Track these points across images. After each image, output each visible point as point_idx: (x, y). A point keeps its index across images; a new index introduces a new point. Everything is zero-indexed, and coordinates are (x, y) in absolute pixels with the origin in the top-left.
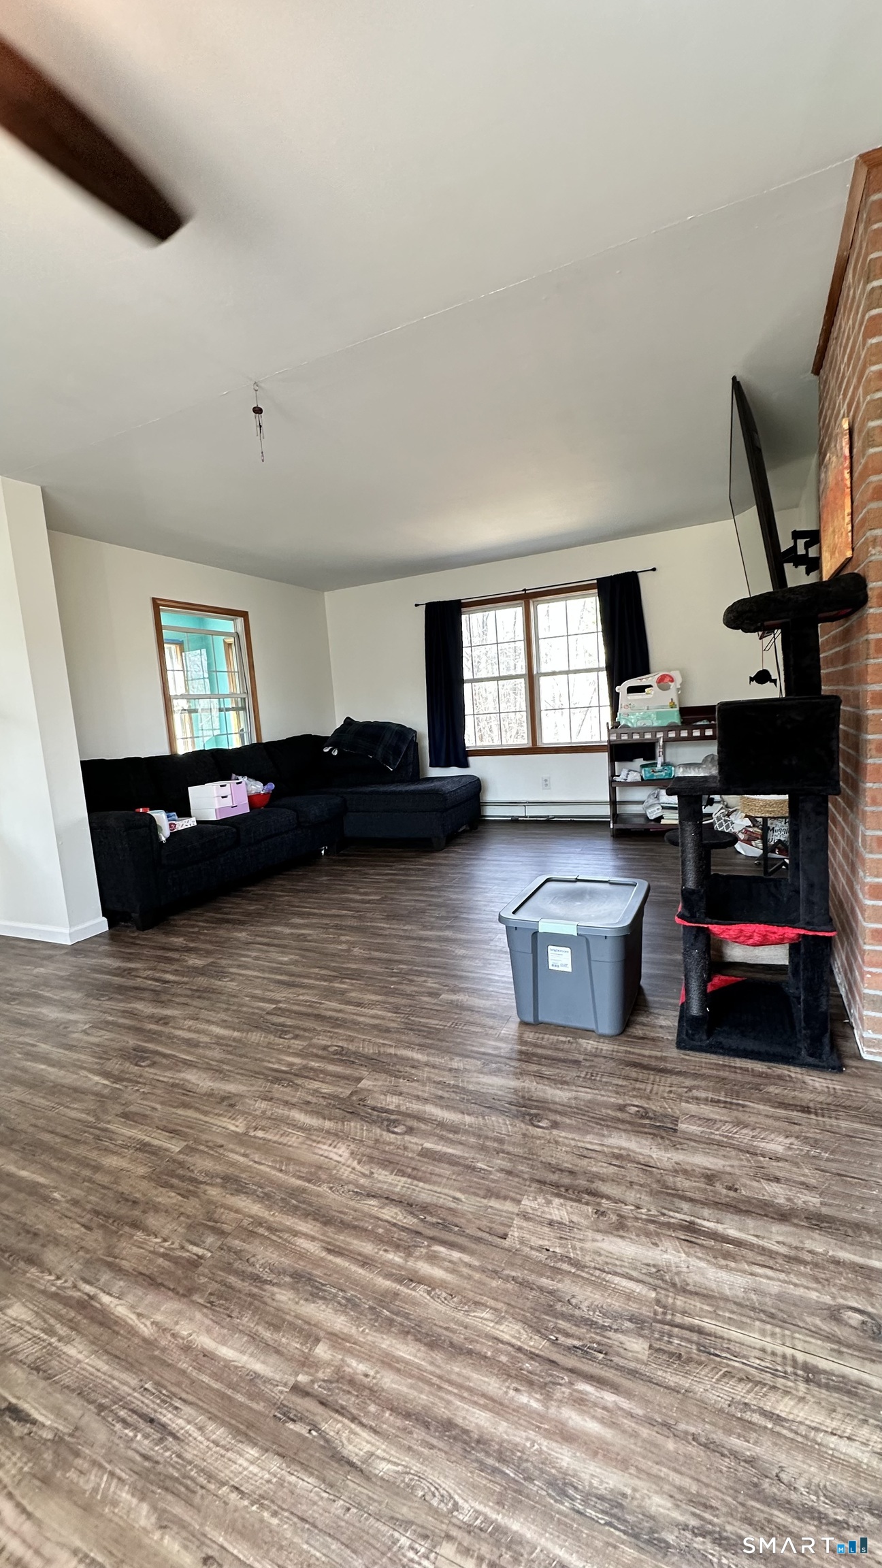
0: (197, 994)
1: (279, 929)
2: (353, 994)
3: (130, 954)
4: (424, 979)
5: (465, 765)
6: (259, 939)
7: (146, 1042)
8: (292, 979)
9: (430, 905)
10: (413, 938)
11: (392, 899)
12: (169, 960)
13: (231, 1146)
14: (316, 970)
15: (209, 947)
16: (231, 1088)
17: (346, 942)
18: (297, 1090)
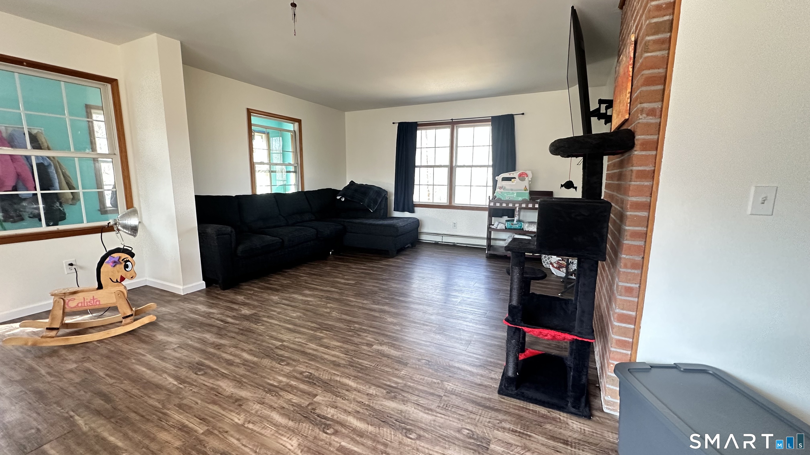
0: (242, 332)
1: (296, 296)
2: (325, 340)
3: (213, 303)
4: (366, 334)
5: (412, 211)
6: (284, 301)
7: (205, 359)
8: (295, 327)
9: (380, 290)
10: (367, 309)
11: (361, 284)
12: (232, 309)
13: (232, 433)
14: (309, 324)
15: (256, 303)
16: (244, 393)
17: (330, 308)
18: (279, 399)
